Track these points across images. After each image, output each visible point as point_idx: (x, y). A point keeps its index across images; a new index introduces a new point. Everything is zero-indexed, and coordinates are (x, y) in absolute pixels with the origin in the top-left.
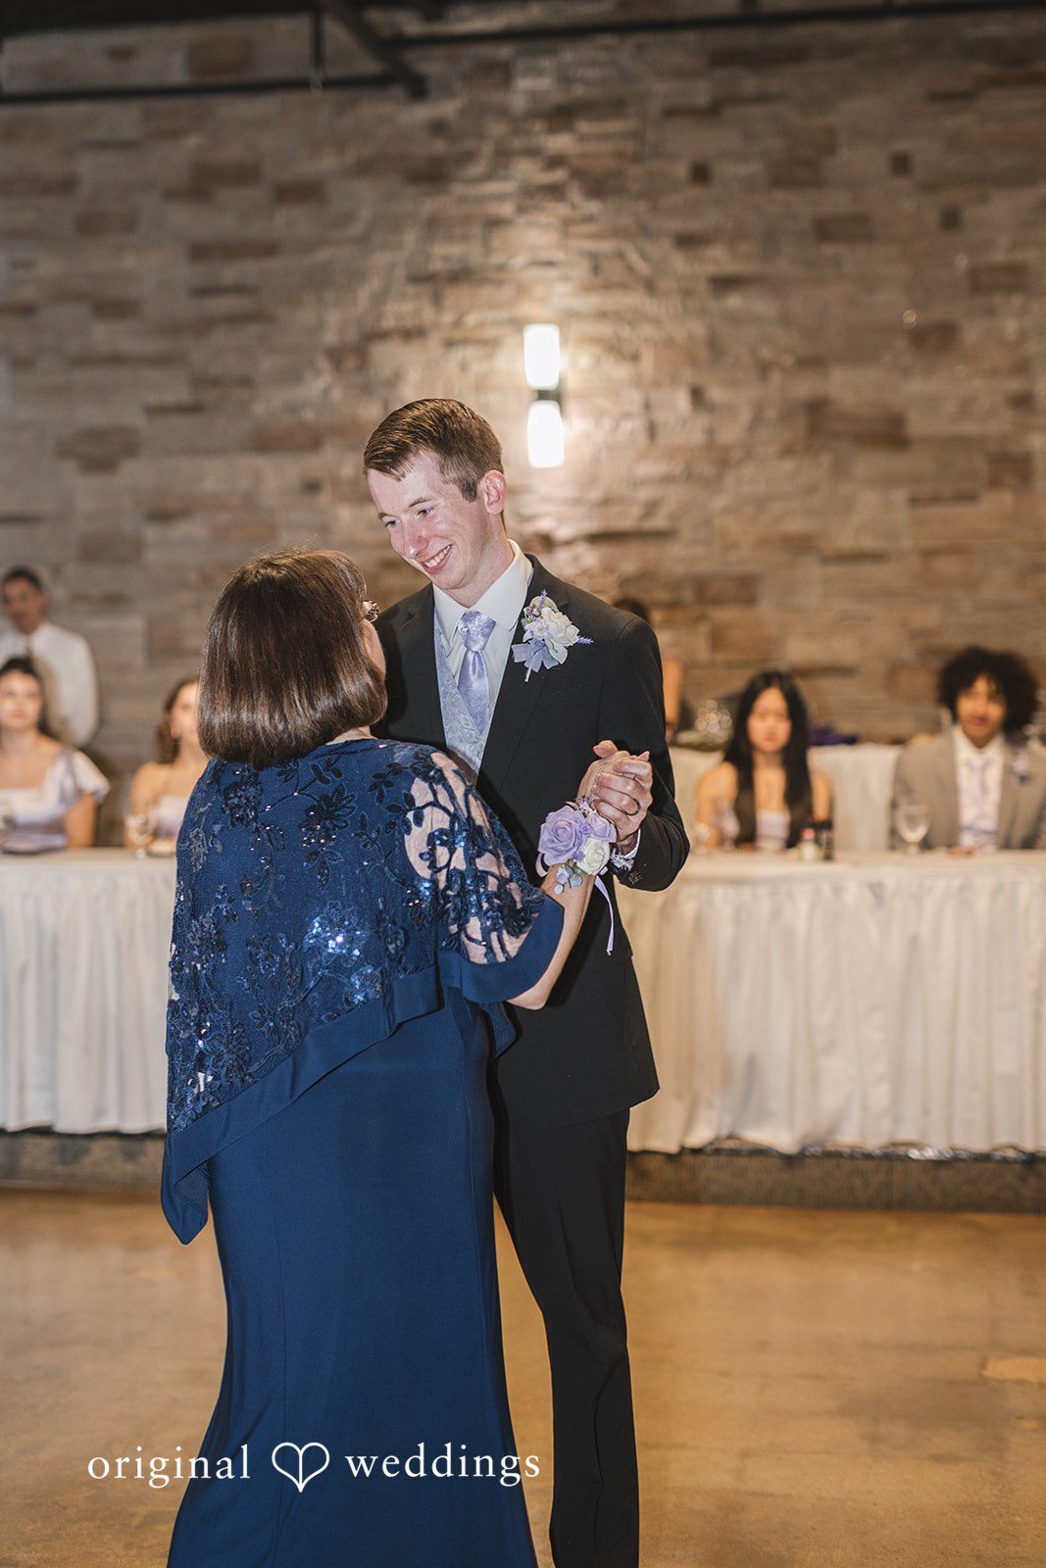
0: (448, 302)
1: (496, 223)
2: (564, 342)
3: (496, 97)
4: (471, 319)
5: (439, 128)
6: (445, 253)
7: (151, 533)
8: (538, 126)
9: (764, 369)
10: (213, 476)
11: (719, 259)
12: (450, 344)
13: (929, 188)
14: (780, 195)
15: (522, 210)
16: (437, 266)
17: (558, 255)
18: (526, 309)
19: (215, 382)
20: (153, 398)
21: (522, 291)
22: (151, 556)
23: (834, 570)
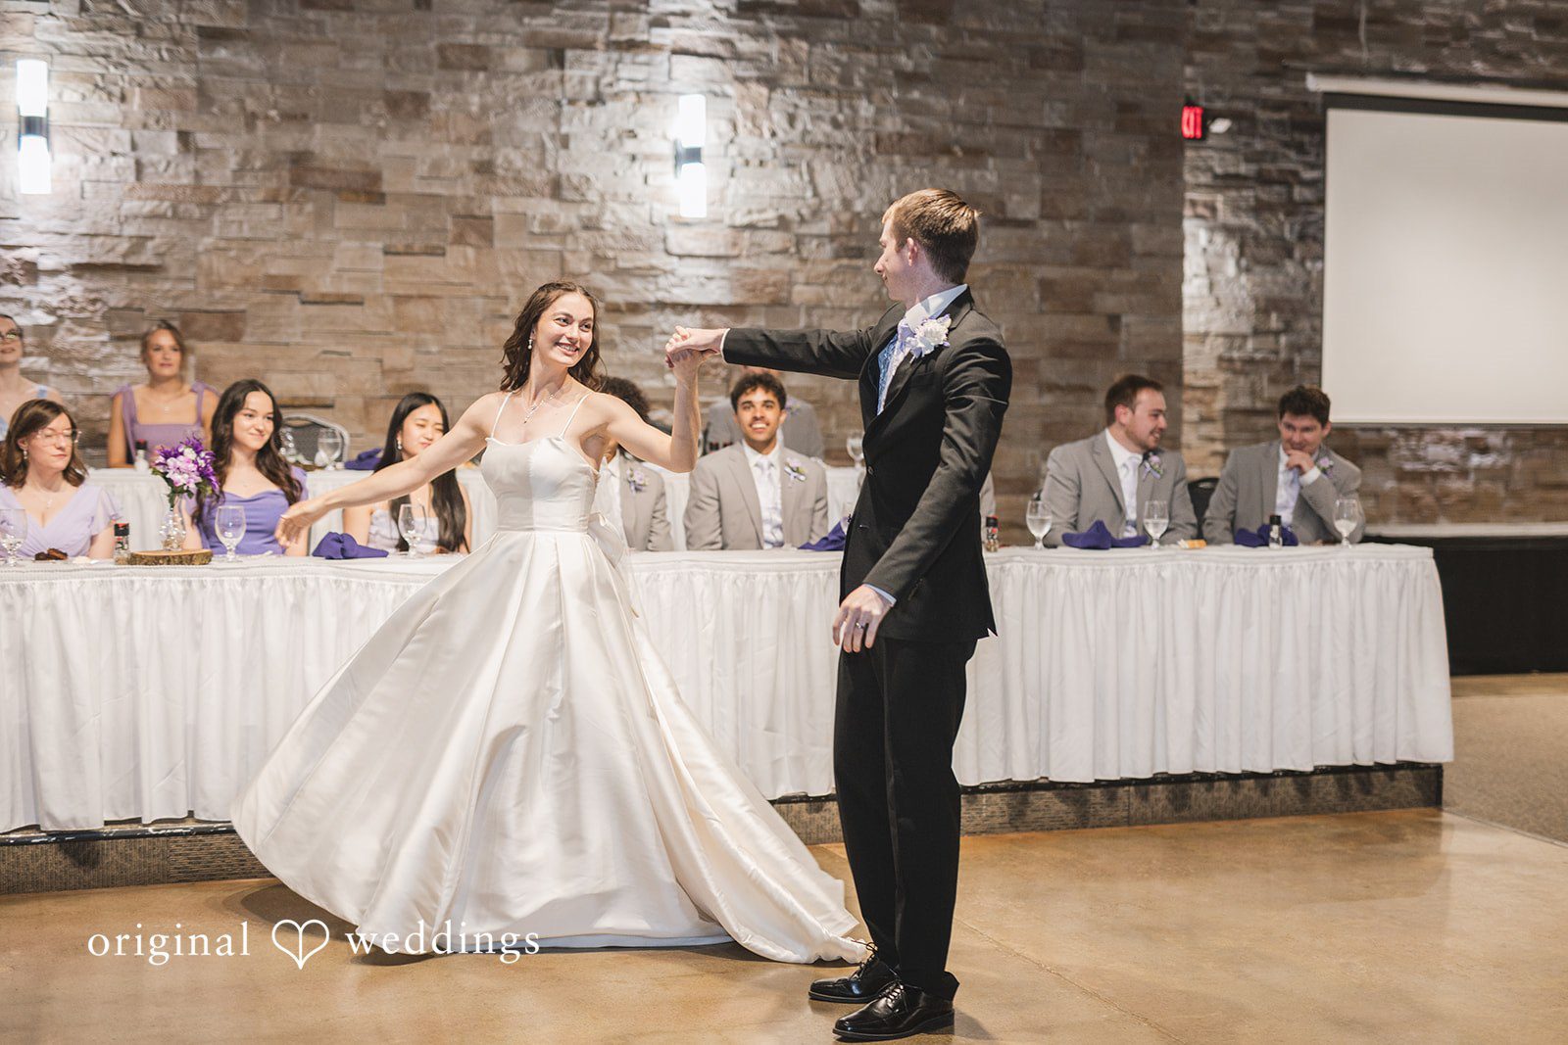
2: (51, 77)
9: (251, 120)
11: (207, 12)
18: (12, 42)
23: (313, 310)
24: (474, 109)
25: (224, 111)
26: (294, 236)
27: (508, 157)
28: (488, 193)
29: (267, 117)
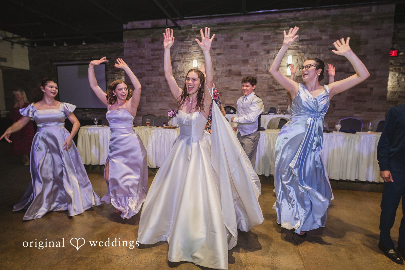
0: (183, 57)
1: (190, 46)
2: (198, 62)
3: (190, 30)
4: (186, 59)
5: (182, 34)
6: (183, 50)
7: (147, 86)
8: (195, 33)
9: (223, 65)
10: (154, 79)
11: (218, 51)
12: (184, 62)
13: (245, 41)
14: (225, 42)
15: (193, 45)
16: (182, 52)
17: (197, 51)
18: (193, 57)
19: (154, 67)
20: (147, 69)
21: (193, 55)
22: (146, 89)
23: (231, 92)
24: (255, 61)
25: (220, 65)
26: (229, 81)
27: (260, 68)
28: (257, 74)
29: (225, 65)
